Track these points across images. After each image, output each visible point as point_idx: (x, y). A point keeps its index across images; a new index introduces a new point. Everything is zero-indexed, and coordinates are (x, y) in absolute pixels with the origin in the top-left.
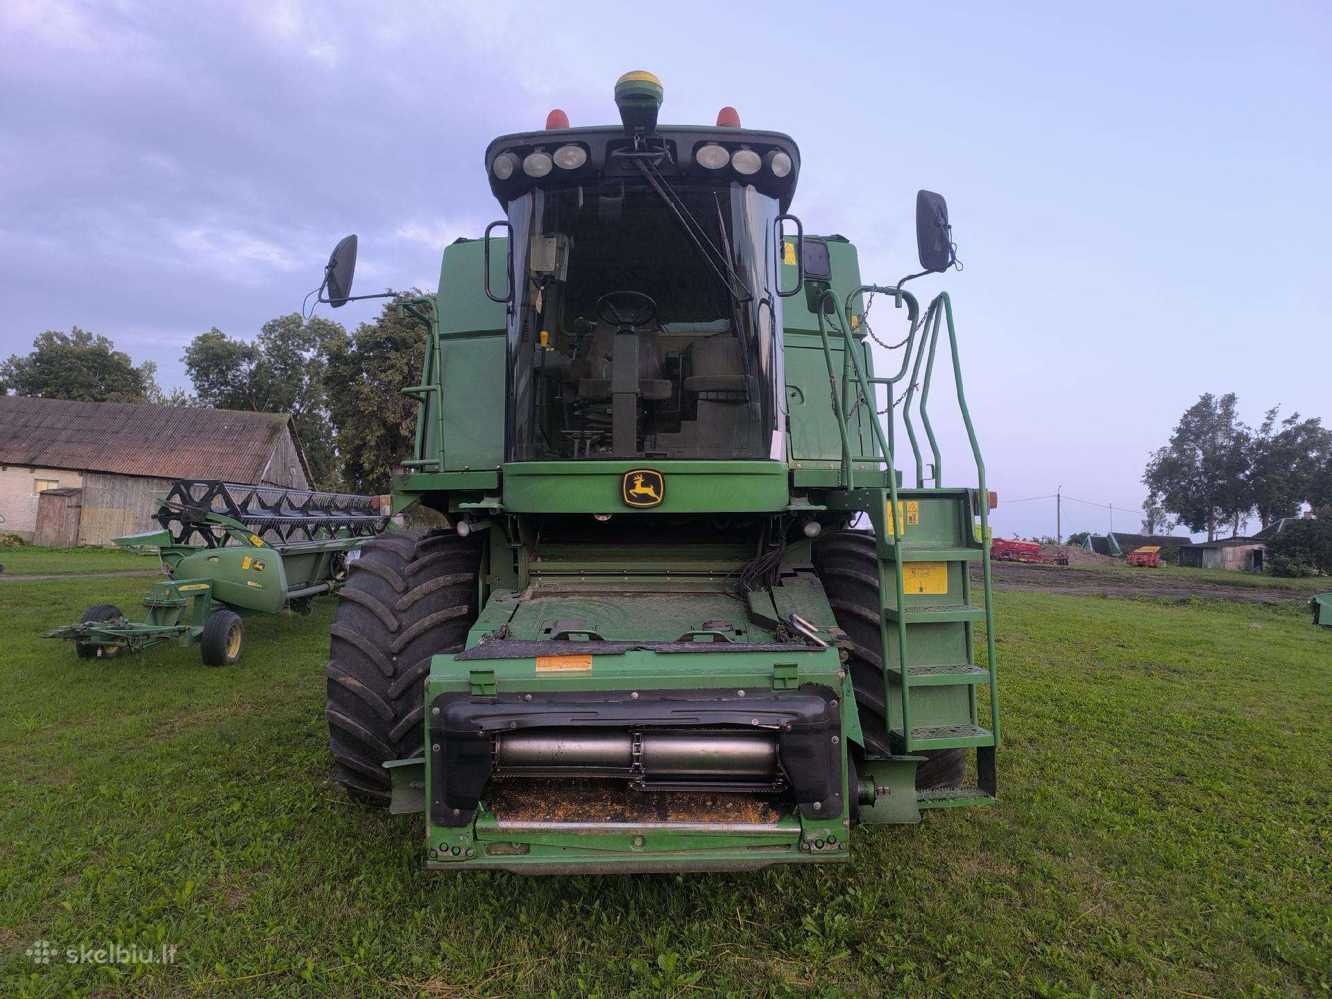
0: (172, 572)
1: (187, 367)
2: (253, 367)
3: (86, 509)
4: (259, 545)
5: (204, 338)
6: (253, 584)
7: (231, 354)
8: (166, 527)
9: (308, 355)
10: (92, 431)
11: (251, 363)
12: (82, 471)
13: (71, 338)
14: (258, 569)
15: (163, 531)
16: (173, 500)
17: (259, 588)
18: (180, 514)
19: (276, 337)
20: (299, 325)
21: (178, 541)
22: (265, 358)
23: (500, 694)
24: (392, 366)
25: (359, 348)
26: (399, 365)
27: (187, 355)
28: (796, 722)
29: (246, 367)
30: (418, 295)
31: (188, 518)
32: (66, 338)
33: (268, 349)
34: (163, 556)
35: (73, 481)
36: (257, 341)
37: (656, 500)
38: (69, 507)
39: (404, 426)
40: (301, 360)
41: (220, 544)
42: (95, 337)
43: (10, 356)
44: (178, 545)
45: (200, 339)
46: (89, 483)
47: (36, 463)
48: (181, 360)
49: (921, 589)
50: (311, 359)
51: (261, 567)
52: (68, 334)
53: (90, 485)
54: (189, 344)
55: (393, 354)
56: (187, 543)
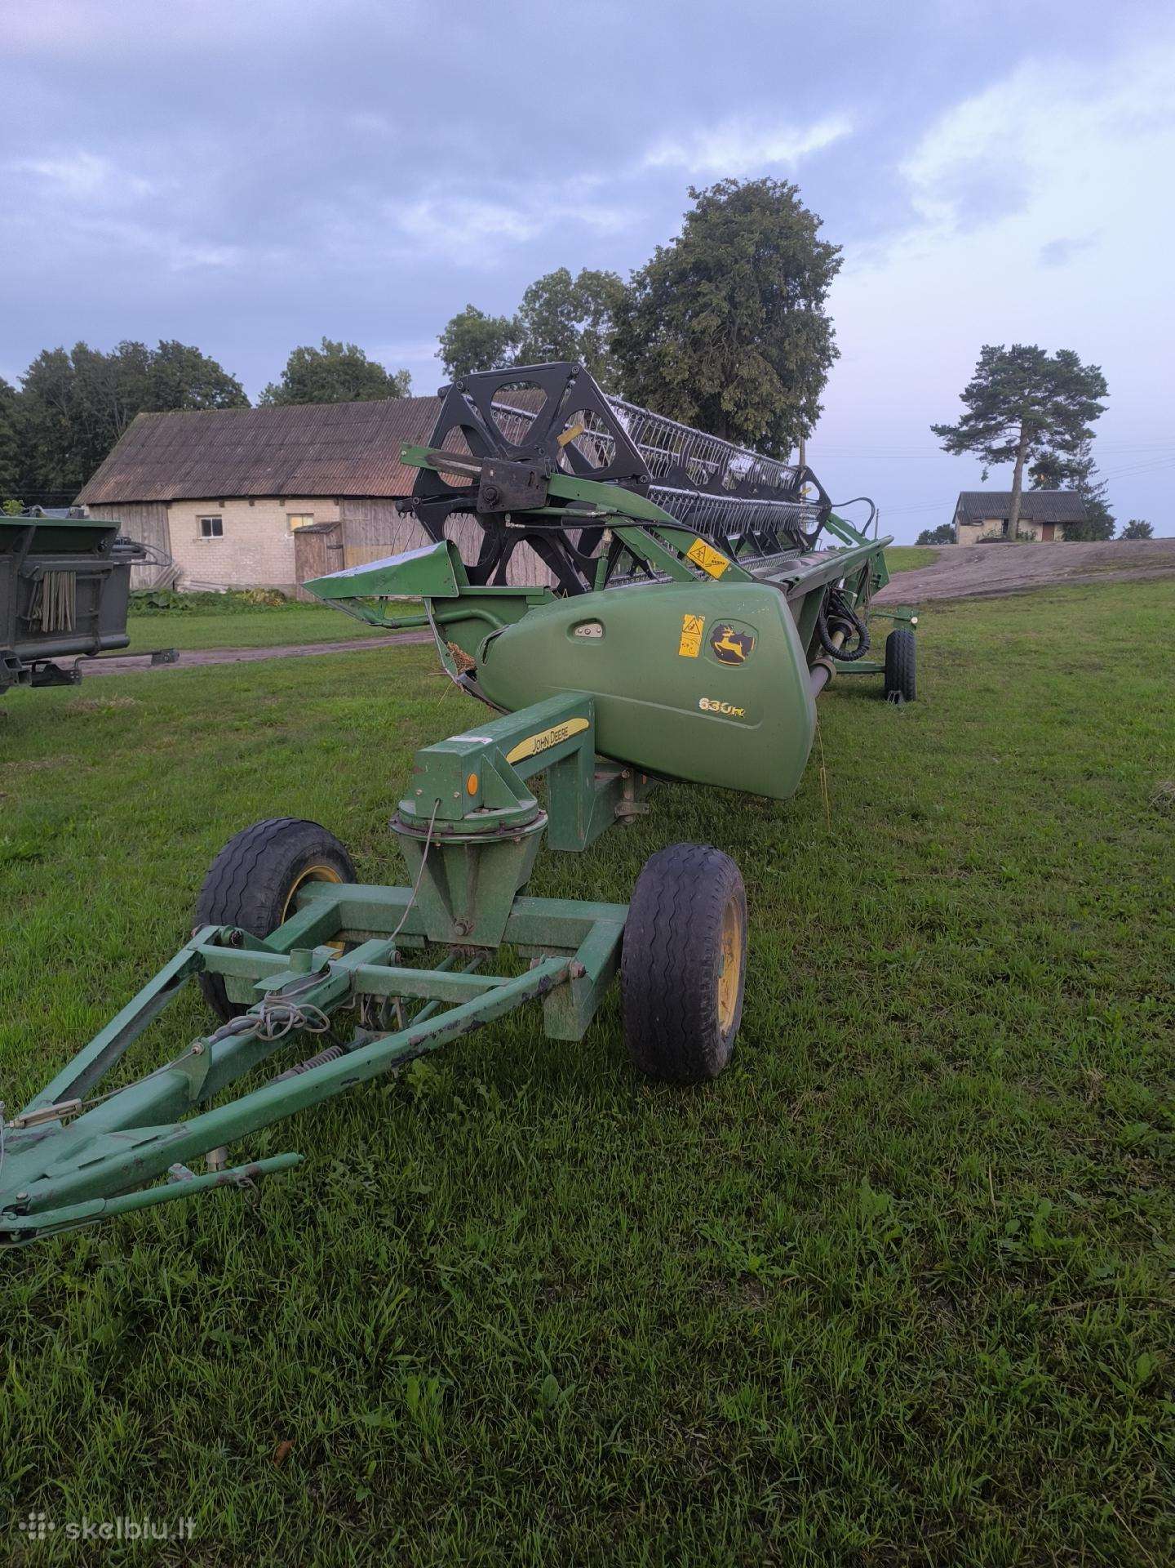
0: (471, 673)
1: (443, 365)
2: (518, 352)
3: (348, 548)
4: (716, 571)
5: (459, 321)
6: (717, 706)
7: (491, 336)
8: (436, 534)
9: (581, 327)
10: (341, 442)
11: (515, 347)
12: (338, 498)
13: (322, 353)
14: (729, 656)
15: (431, 548)
16: (448, 446)
17: (736, 718)
18: (474, 490)
19: (541, 306)
20: (568, 283)
21: (475, 575)
22: (531, 339)
24: (705, 306)
25: (655, 290)
26: (715, 302)
27: (442, 346)
29: (511, 353)
30: (733, 188)
31: (496, 499)
32: (317, 354)
33: (534, 323)
34: (442, 625)
35: (329, 512)
36: (520, 315)
38: (329, 547)
39: (726, 396)
40: (572, 331)
41: (599, 578)
42: (345, 348)
43: (266, 386)
44: (476, 589)
45: (454, 322)
46: (347, 513)
47: (284, 492)
48: (436, 356)
50: (586, 331)
51: (737, 649)
52: (319, 348)
53: (349, 516)
54: (443, 333)
55: (705, 287)
56: (501, 580)
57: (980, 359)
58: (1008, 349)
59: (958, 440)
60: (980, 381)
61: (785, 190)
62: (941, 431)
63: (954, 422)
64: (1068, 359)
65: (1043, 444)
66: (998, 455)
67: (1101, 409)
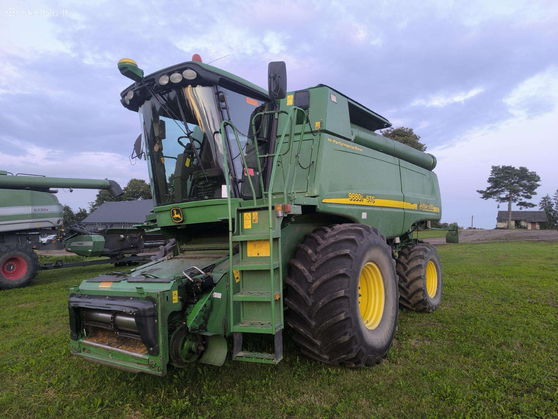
23: (81, 294)
28: (137, 312)
37: (180, 219)
49: (258, 254)
57: (492, 170)
58: (501, 167)
59: (487, 195)
60: (493, 176)
61: (408, 130)
62: (481, 192)
63: (484, 189)
64: (523, 170)
65: (520, 196)
66: (503, 200)
67: (539, 185)
